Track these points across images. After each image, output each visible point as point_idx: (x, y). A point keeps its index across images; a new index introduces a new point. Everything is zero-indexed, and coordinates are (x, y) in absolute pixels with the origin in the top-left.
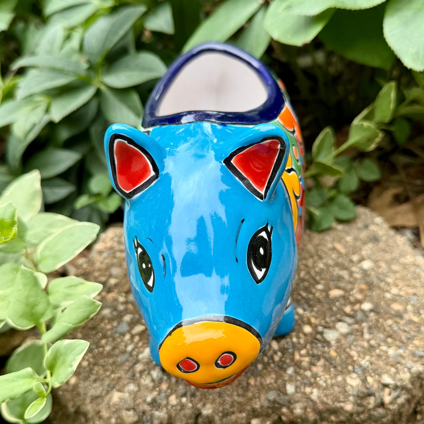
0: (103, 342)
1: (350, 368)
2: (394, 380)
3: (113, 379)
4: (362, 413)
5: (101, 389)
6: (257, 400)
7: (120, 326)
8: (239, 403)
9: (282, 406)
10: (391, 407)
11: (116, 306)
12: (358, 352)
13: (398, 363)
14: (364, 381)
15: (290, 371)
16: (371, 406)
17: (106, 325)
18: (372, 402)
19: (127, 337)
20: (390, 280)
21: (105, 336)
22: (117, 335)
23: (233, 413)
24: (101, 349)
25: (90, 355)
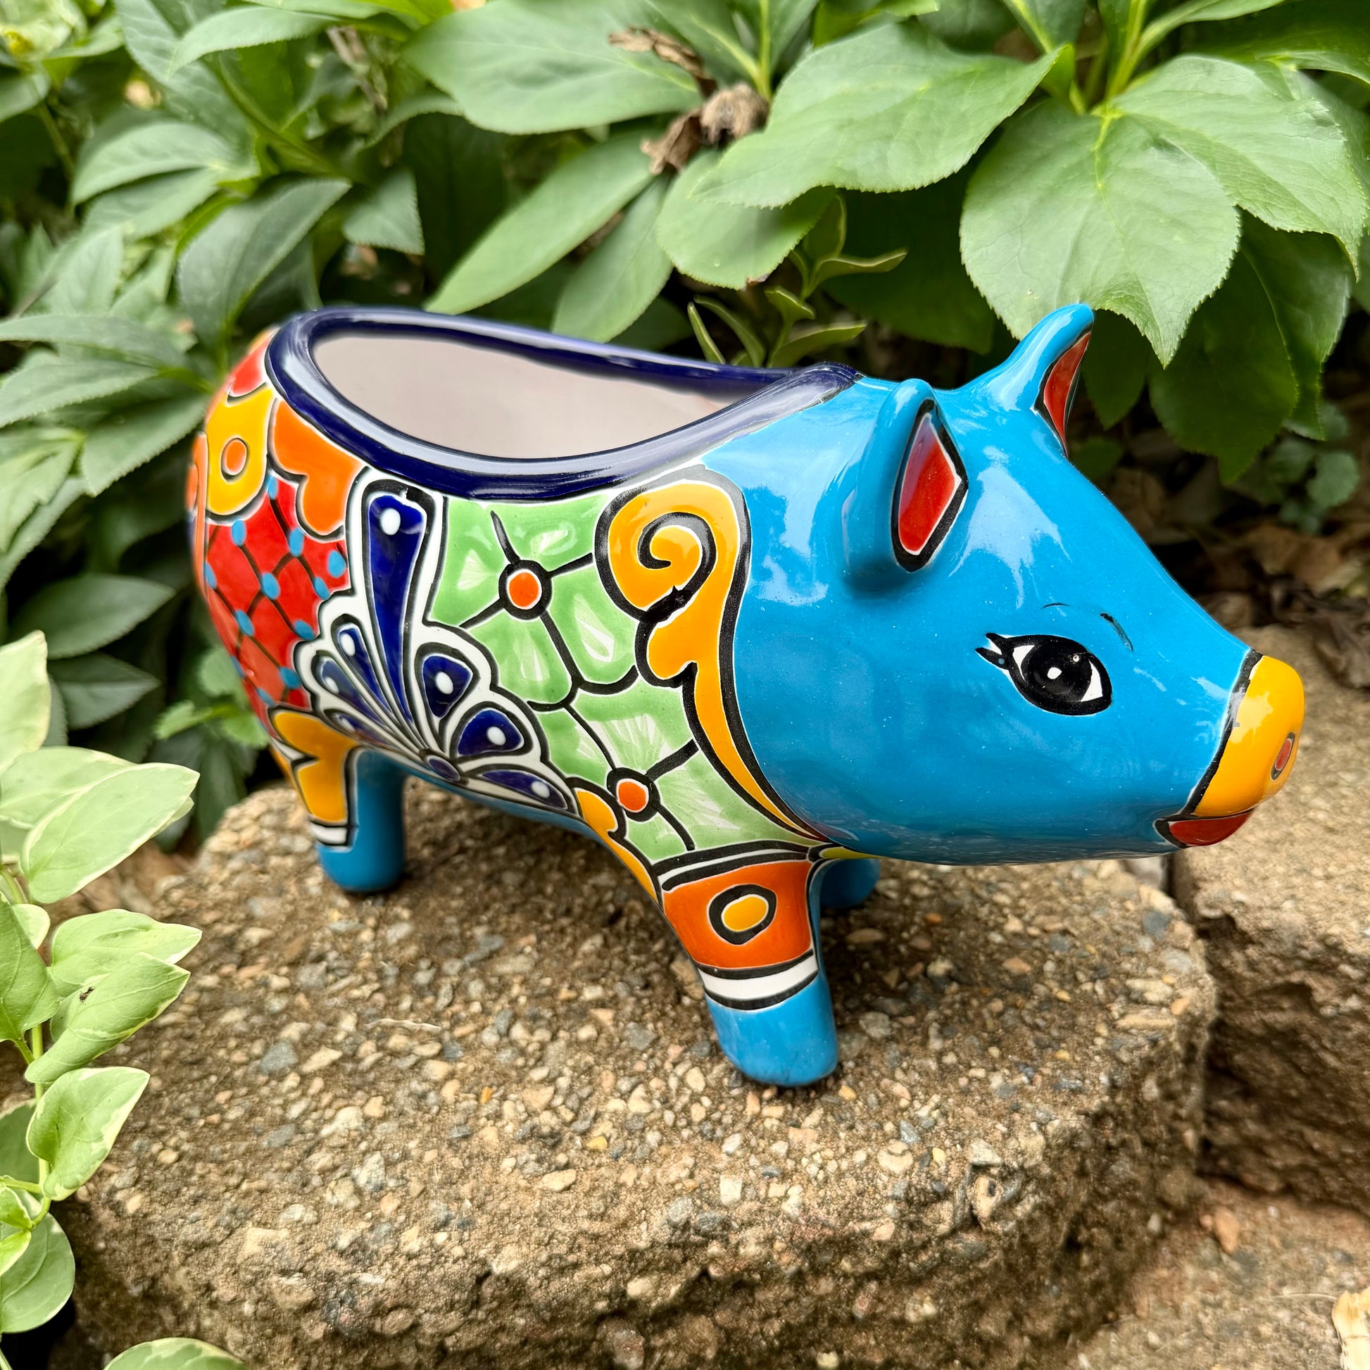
0: (222, 1097)
1: (889, 1127)
2: (1002, 1156)
3: (247, 1194)
4: (924, 1246)
5: (210, 1224)
6: (644, 1226)
7: (271, 1055)
8: (596, 1237)
9: (709, 1237)
10: (998, 1227)
11: (261, 1000)
12: (911, 1088)
13: (1016, 1109)
14: (925, 1159)
15: (733, 1143)
16: (943, 1228)
17: (230, 1052)
18: (945, 1214)
19: (292, 1080)
20: (1002, 899)
21: (227, 1082)
22: (262, 1079)
23: (576, 1266)
24: (215, 1118)
25: (183, 1134)
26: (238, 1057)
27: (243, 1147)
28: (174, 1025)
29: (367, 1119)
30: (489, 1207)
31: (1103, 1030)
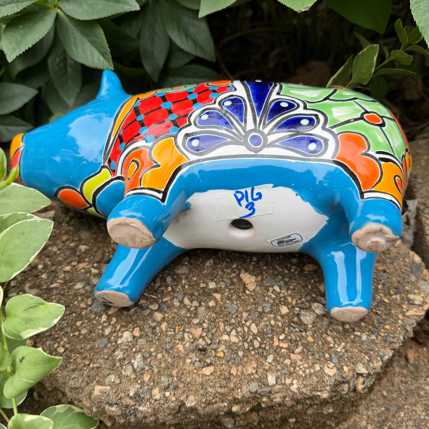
0: (79, 323)
1: (327, 356)
2: (367, 369)
3: (93, 368)
4: (336, 396)
5: (80, 381)
6: (239, 390)
7: (95, 305)
8: (222, 394)
9: (263, 396)
11: (89, 279)
12: (334, 338)
13: (372, 350)
15: (270, 359)
16: (344, 392)
17: (79, 302)
18: (346, 387)
19: (104, 318)
21: (80, 317)
22: (93, 316)
23: (216, 402)
24: (77, 333)
25: (65, 339)
26: (83, 305)
27: (89, 346)
28: (56, 288)
29: (134, 337)
30: (183, 380)
31: (400, 316)
